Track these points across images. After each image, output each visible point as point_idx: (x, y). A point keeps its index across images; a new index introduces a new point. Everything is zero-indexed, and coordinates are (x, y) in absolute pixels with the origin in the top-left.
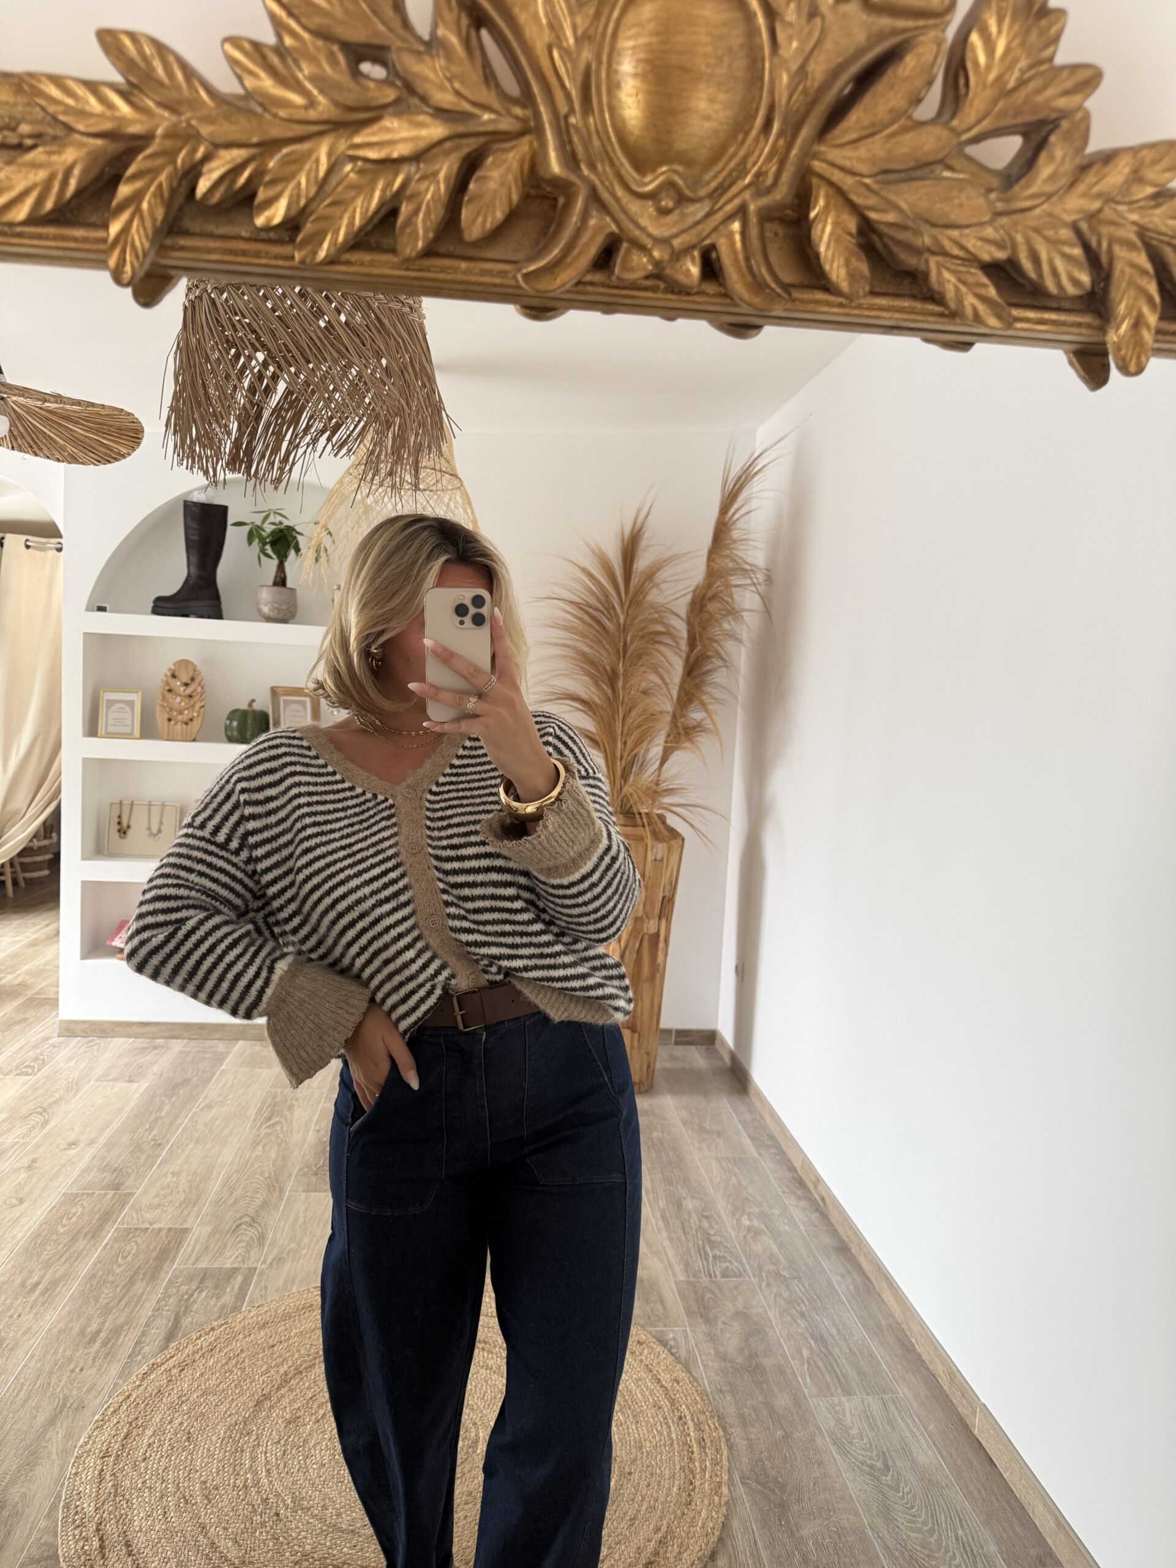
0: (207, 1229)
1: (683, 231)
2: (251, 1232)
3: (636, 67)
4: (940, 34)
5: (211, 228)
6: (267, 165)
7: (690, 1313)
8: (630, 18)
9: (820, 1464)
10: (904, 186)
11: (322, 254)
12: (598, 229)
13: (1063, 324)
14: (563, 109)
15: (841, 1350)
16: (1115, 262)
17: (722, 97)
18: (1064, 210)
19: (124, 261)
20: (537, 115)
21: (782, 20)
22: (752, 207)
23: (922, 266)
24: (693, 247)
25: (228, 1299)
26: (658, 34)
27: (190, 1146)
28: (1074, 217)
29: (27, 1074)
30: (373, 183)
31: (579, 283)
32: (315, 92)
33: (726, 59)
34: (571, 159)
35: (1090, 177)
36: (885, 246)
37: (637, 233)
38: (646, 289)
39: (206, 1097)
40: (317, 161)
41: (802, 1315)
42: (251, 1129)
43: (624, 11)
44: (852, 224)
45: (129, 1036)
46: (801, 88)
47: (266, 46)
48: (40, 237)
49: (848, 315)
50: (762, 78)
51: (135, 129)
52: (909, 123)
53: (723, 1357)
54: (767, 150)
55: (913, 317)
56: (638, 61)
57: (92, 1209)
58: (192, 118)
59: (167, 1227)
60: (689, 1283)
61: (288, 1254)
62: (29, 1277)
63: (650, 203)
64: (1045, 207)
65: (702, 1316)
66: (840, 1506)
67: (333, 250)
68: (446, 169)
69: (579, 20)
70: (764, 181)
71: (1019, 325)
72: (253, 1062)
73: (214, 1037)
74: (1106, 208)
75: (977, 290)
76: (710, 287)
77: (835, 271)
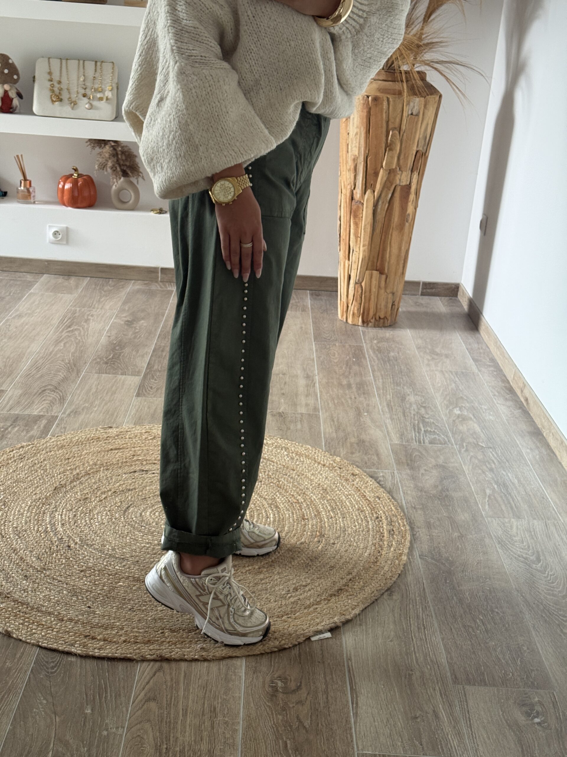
0: (19, 392)
2: (53, 395)
7: (399, 462)
15: (519, 493)
25: (36, 431)
39: (17, 310)
41: (491, 470)
42: (55, 332)
53: (420, 489)
60: (401, 445)
61: (83, 409)
65: (408, 465)
66: (496, 577)
72: (56, 289)
73: (22, 270)
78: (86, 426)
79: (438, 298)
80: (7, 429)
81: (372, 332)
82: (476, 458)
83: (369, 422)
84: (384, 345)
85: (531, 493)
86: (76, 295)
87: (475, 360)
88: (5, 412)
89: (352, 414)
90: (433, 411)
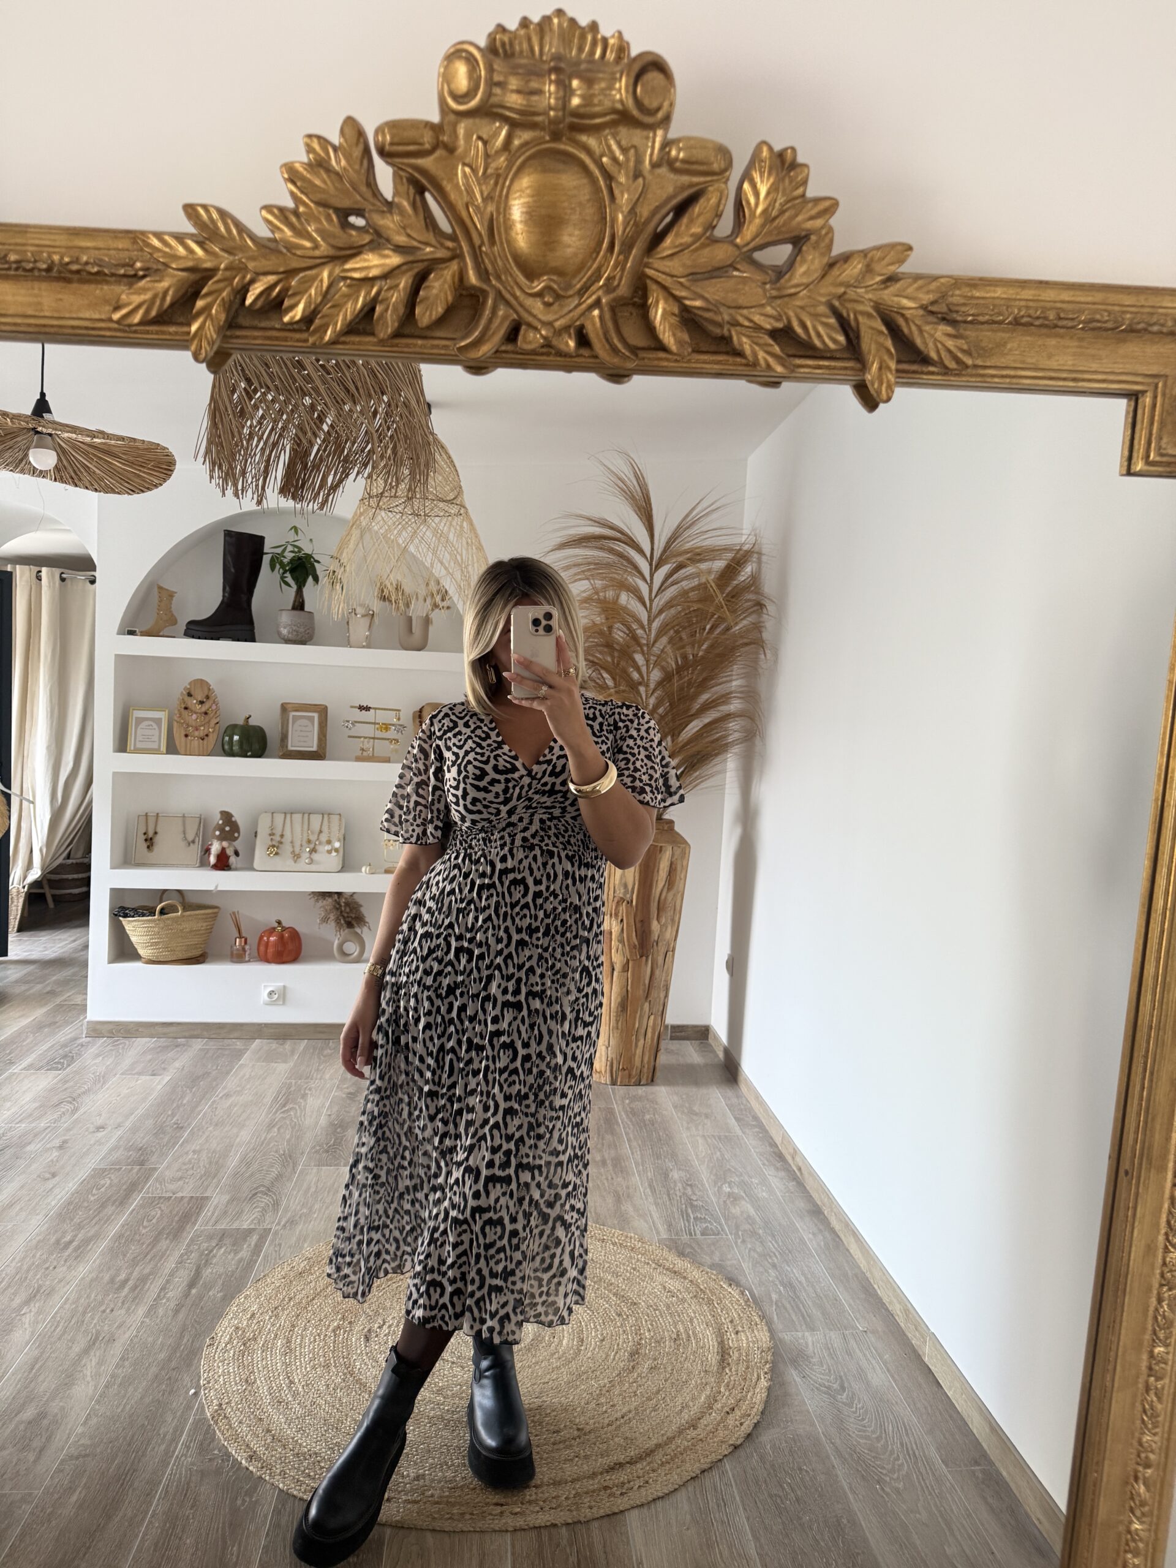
0: (226, 1198)
1: (562, 317)
2: (267, 1200)
3: (522, 216)
4: (725, 186)
5: (254, 322)
6: (290, 284)
8: (516, 187)
10: (708, 282)
11: (327, 338)
12: (505, 318)
14: (477, 243)
15: (808, 1295)
16: (860, 326)
17: (580, 233)
18: (819, 294)
19: (202, 347)
20: (461, 247)
21: (616, 181)
22: (605, 300)
23: (726, 334)
24: (569, 327)
25: (244, 1254)
26: (534, 196)
27: (210, 1129)
28: (828, 298)
29: (57, 1069)
30: (359, 291)
31: (497, 350)
32: (319, 239)
34: (482, 273)
35: (835, 271)
36: (698, 321)
37: (531, 319)
38: (540, 354)
39: (225, 1087)
40: (321, 281)
41: (774, 1266)
42: (267, 1114)
43: (513, 181)
44: (675, 308)
45: (150, 1037)
46: (632, 222)
49: (682, 367)
50: (605, 218)
51: (206, 265)
52: (707, 241)
54: (612, 263)
56: (524, 212)
57: (120, 1181)
58: (242, 257)
59: (189, 1195)
60: (671, 1238)
61: (300, 1217)
62: (63, 1237)
63: (538, 299)
64: (805, 292)
66: (798, 1418)
67: (334, 335)
68: (404, 282)
69: (484, 188)
70: (612, 283)
71: (802, 370)
72: (270, 1057)
73: (233, 1036)
74: (849, 291)
75: (766, 348)
76: (585, 352)
77: (667, 337)
78: (305, 1240)
79: (688, 1042)
81: (621, 1090)
82: (755, 1250)
83: (630, 1209)
84: (638, 1105)
86: (292, 1064)
87: (737, 1119)
88: (209, 1228)
89: (610, 1200)
90: (700, 1190)
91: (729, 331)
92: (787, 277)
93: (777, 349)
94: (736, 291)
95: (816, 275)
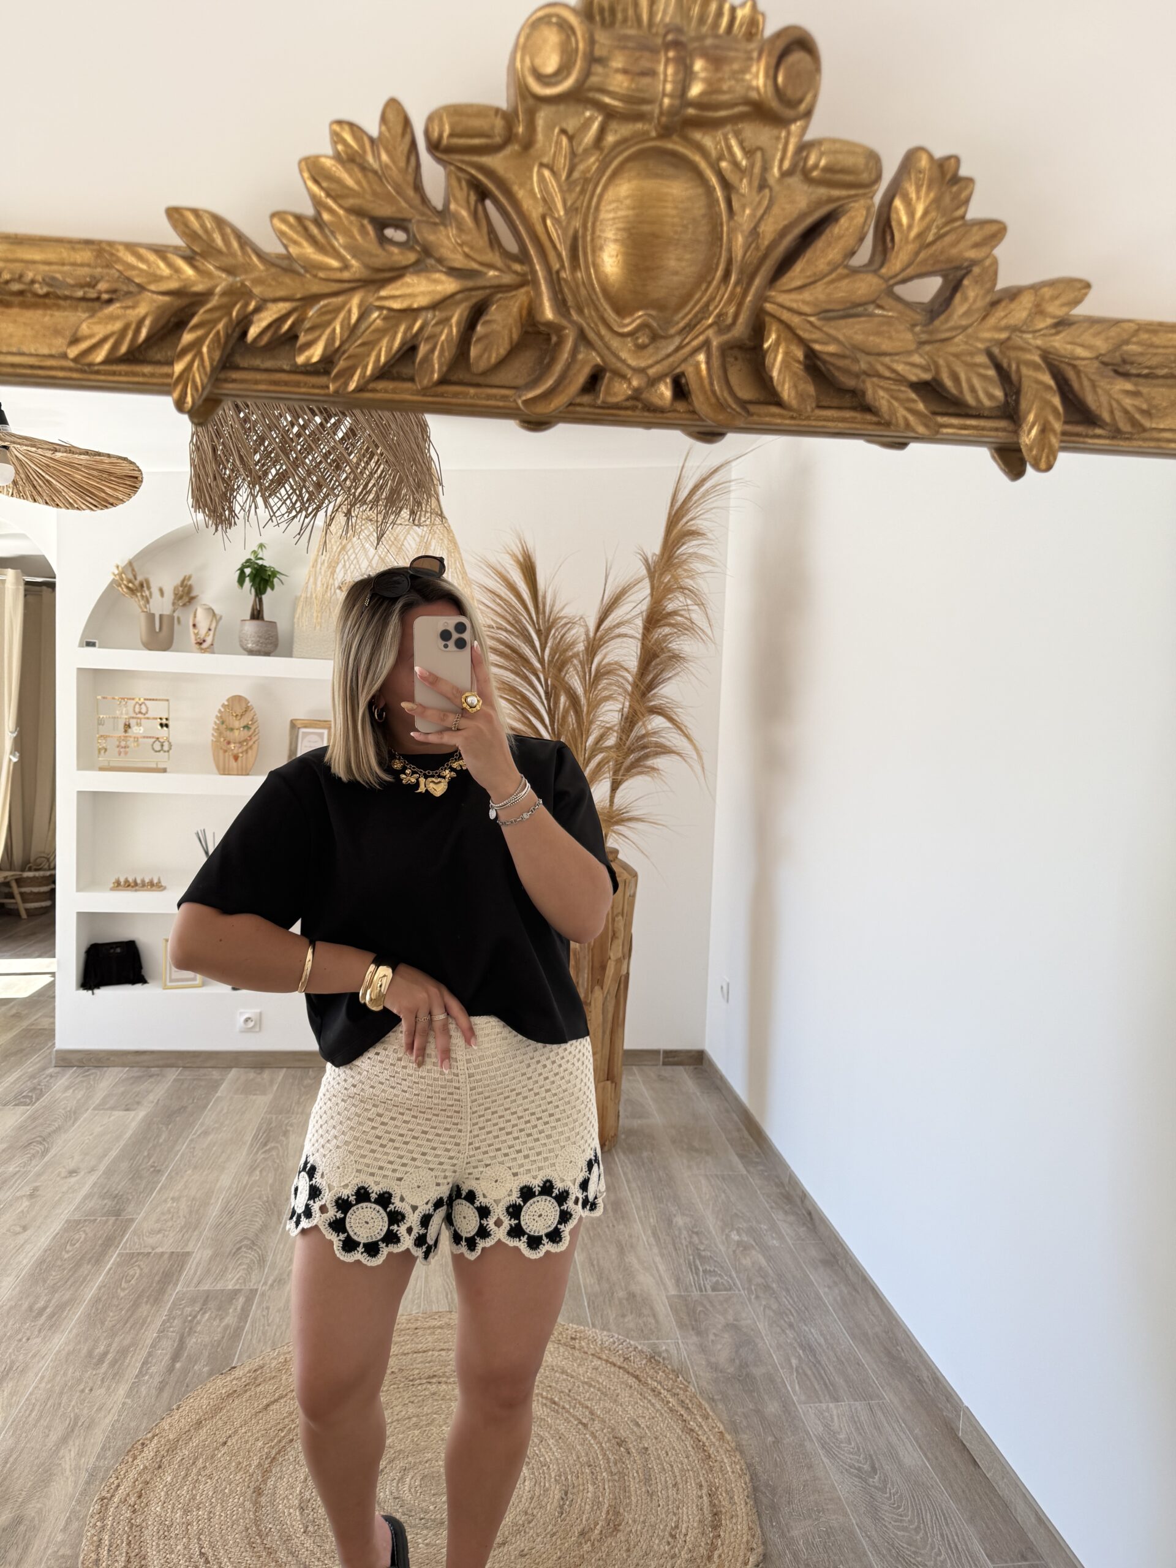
0: (208, 1253)
1: (657, 362)
2: (252, 1255)
3: (616, 234)
4: (869, 201)
5: (257, 362)
6: (307, 314)
7: (681, 1325)
8: (610, 194)
9: (810, 1467)
10: (842, 322)
11: (352, 386)
12: (584, 362)
13: (983, 429)
14: (556, 266)
15: (829, 1359)
16: (1023, 379)
17: (688, 256)
18: (978, 339)
19: (186, 394)
20: (533, 272)
21: (737, 191)
22: (715, 343)
23: (861, 385)
24: (665, 375)
25: (230, 1319)
26: (633, 208)
27: (189, 1172)
28: (988, 344)
29: (25, 1104)
30: (397, 326)
31: (571, 404)
32: (349, 257)
33: (690, 226)
34: (561, 305)
35: (1000, 312)
36: (828, 370)
37: (619, 365)
38: (626, 408)
39: (202, 1124)
40: (350, 311)
41: (791, 1326)
42: (249, 1154)
43: (605, 188)
44: (800, 354)
45: (124, 1065)
46: (753, 246)
47: (307, 218)
48: (114, 373)
49: (799, 425)
50: (721, 239)
51: (199, 288)
52: (845, 271)
53: (714, 1367)
54: (726, 296)
55: (854, 425)
56: (618, 229)
57: (95, 1235)
58: (245, 280)
59: (169, 1251)
60: (680, 1296)
62: (35, 1303)
63: (629, 339)
64: (960, 337)
65: (693, 1329)
66: (829, 1507)
67: (362, 381)
68: (457, 316)
69: (567, 196)
70: (724, 321)
71: (945, 430)
72: (248, 1089)
73: (208, 1065)
74: (1013, 337)
75: (907, 405)
76: (681, 406)
77: (786, 392)
79: (682, 1069)
80: (195, 1317)
82: (770, 1308)
83: (635, 1261)
85: (843, 1359)
86: (271, 1096)
88: (192, 1288)
89: (613, 1252)
90: (707, 1239)
91: (864, 382)
92: (942, 317)
93: (921, 406)
94: (878, 334)
95: (976, 316)
